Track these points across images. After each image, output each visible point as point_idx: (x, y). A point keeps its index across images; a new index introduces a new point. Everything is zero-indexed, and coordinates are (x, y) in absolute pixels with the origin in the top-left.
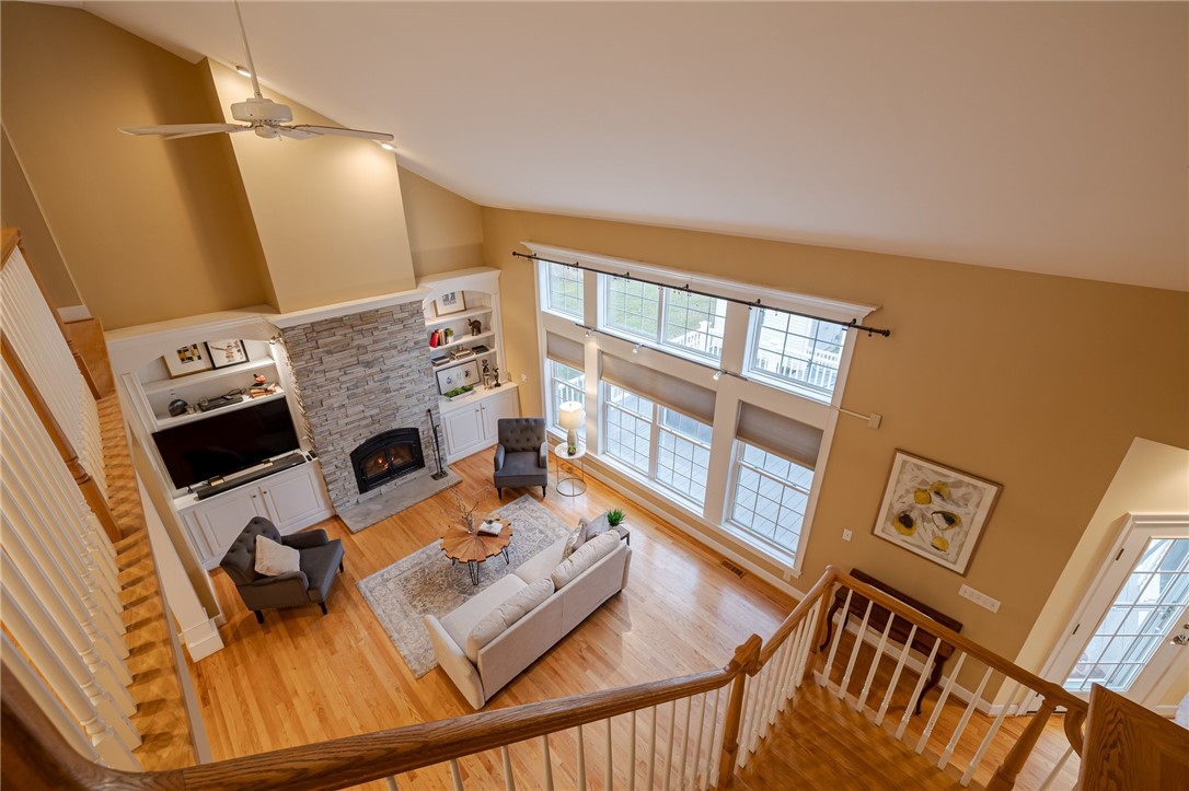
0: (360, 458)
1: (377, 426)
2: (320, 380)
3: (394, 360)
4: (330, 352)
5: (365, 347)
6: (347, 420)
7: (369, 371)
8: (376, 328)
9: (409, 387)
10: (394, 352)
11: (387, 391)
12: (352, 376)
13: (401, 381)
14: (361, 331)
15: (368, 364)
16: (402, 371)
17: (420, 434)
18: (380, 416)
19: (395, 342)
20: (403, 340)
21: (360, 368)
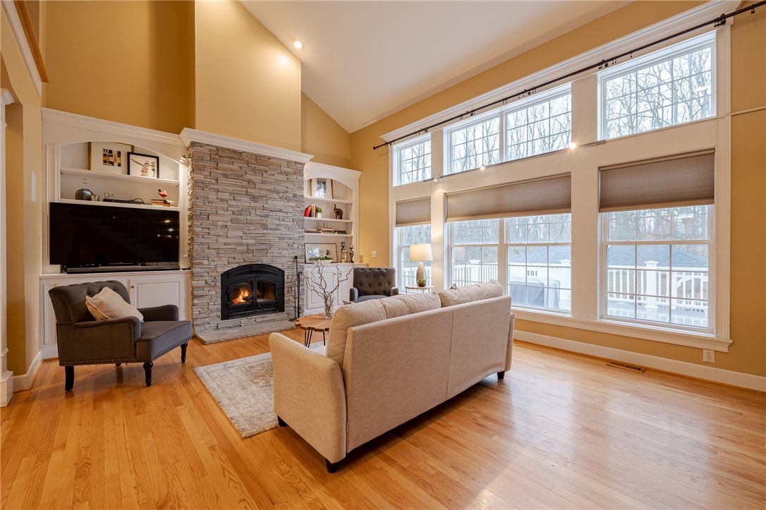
0: (230, 282)
1: (250, 256)
2: (212, 196)
3: (275, 203)
4: (225, 176)
5: (254, 183)
6: (226, 240)
7: (253, 204)
8: (266, 171)
9: (283, 231)
10: (276, 196)
11: (265, 227)
12: (239, 203)
13: (278, 222)
14: (254, 170)
15: (254, 198)
16: (280, 214)
17: (286, 277)
18: (254, 248)
19: (278, 188)
20: (285, 189)
21: (247, 199)
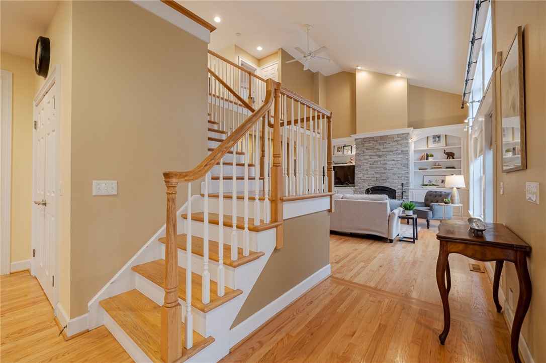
1: (378, 182)
2: (362, 158)
3: (391, 157)
4: (367, 149)
5: (380, 149)
6: (367, 176)
7: (379, 159)
8: (386, 143)
9: (395, 170)
10: (391, 153)
11: (385, 169)
12: (372, 160)
13: (392, 166)
14: (379, 144)
15: (380, 156)
16: (393, 162)
17: (397, 194)
18: (380, 179)
19: (392, 149)
20: (396, 149)
21: (376, 157)
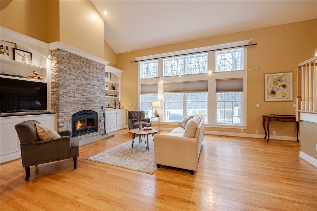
0: (75, 118)
1: (84, 106)
2: (68, 77)
3: (94, 82)
4: (74, 67)
5: (86, 72)
6: (74, 99)
7: (85, 82)
8: (91, 67)
9: (97, 95)
10: (94, 79)
11: (90, 92)
12: (79, 81)
13: (95, 91)
14: (86, 66)
15: (86, 79)
16: (96, 87)
17: (98, 116)
18: (86, 102)
19: (95, 75)
20: (98, 76)
21: (83, 79)
